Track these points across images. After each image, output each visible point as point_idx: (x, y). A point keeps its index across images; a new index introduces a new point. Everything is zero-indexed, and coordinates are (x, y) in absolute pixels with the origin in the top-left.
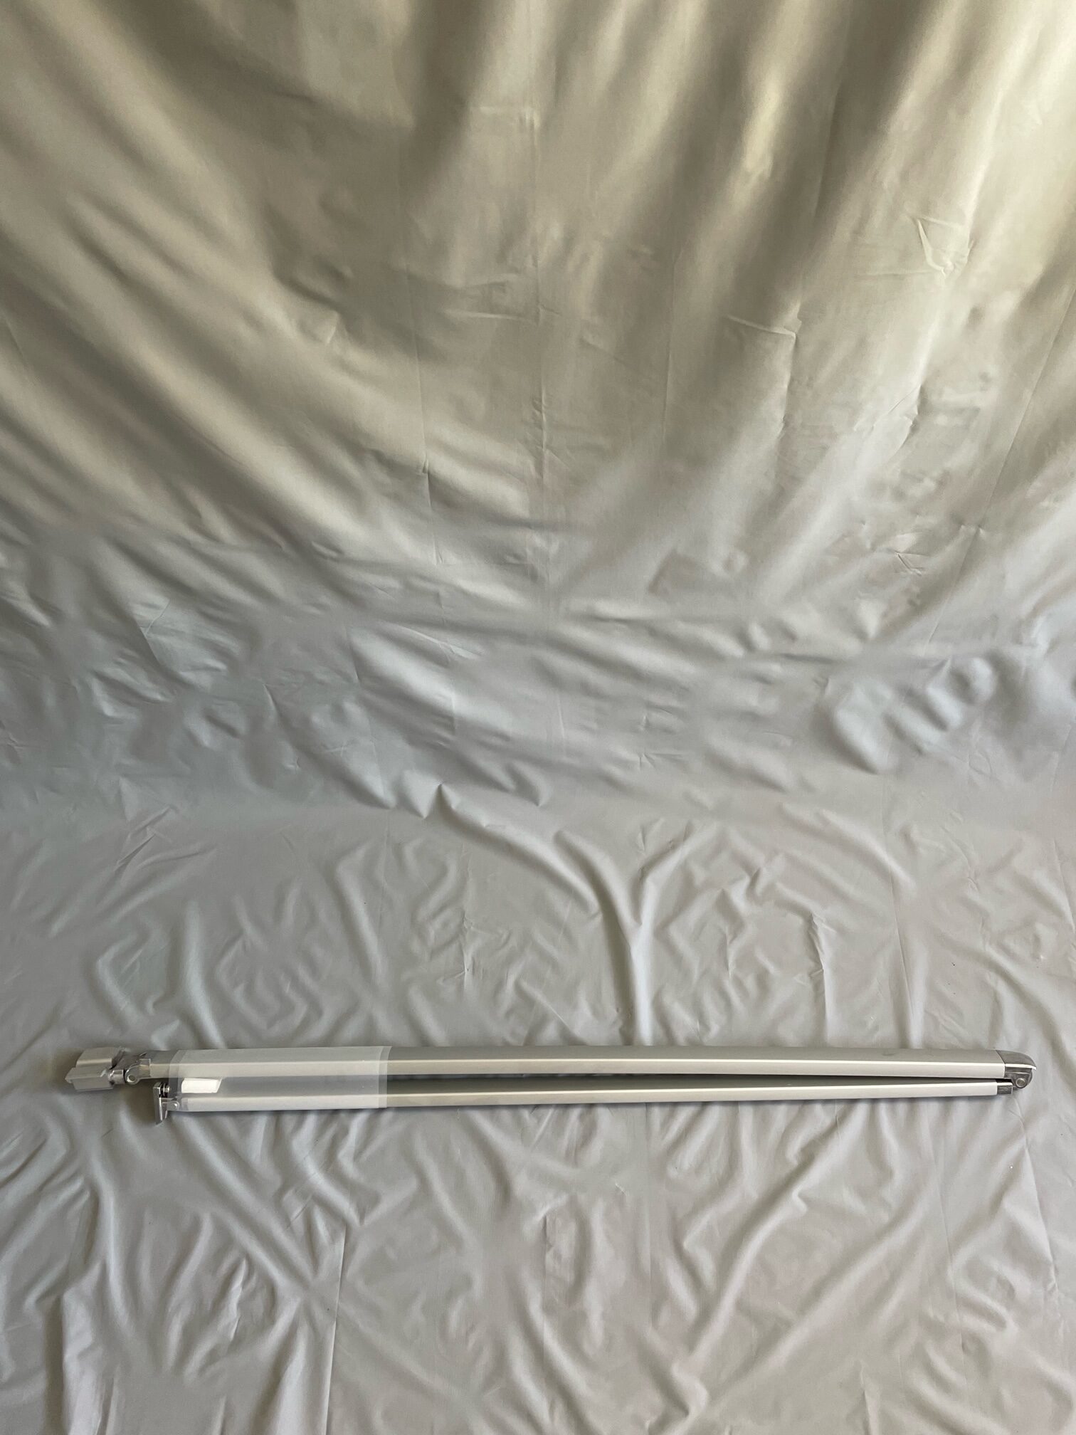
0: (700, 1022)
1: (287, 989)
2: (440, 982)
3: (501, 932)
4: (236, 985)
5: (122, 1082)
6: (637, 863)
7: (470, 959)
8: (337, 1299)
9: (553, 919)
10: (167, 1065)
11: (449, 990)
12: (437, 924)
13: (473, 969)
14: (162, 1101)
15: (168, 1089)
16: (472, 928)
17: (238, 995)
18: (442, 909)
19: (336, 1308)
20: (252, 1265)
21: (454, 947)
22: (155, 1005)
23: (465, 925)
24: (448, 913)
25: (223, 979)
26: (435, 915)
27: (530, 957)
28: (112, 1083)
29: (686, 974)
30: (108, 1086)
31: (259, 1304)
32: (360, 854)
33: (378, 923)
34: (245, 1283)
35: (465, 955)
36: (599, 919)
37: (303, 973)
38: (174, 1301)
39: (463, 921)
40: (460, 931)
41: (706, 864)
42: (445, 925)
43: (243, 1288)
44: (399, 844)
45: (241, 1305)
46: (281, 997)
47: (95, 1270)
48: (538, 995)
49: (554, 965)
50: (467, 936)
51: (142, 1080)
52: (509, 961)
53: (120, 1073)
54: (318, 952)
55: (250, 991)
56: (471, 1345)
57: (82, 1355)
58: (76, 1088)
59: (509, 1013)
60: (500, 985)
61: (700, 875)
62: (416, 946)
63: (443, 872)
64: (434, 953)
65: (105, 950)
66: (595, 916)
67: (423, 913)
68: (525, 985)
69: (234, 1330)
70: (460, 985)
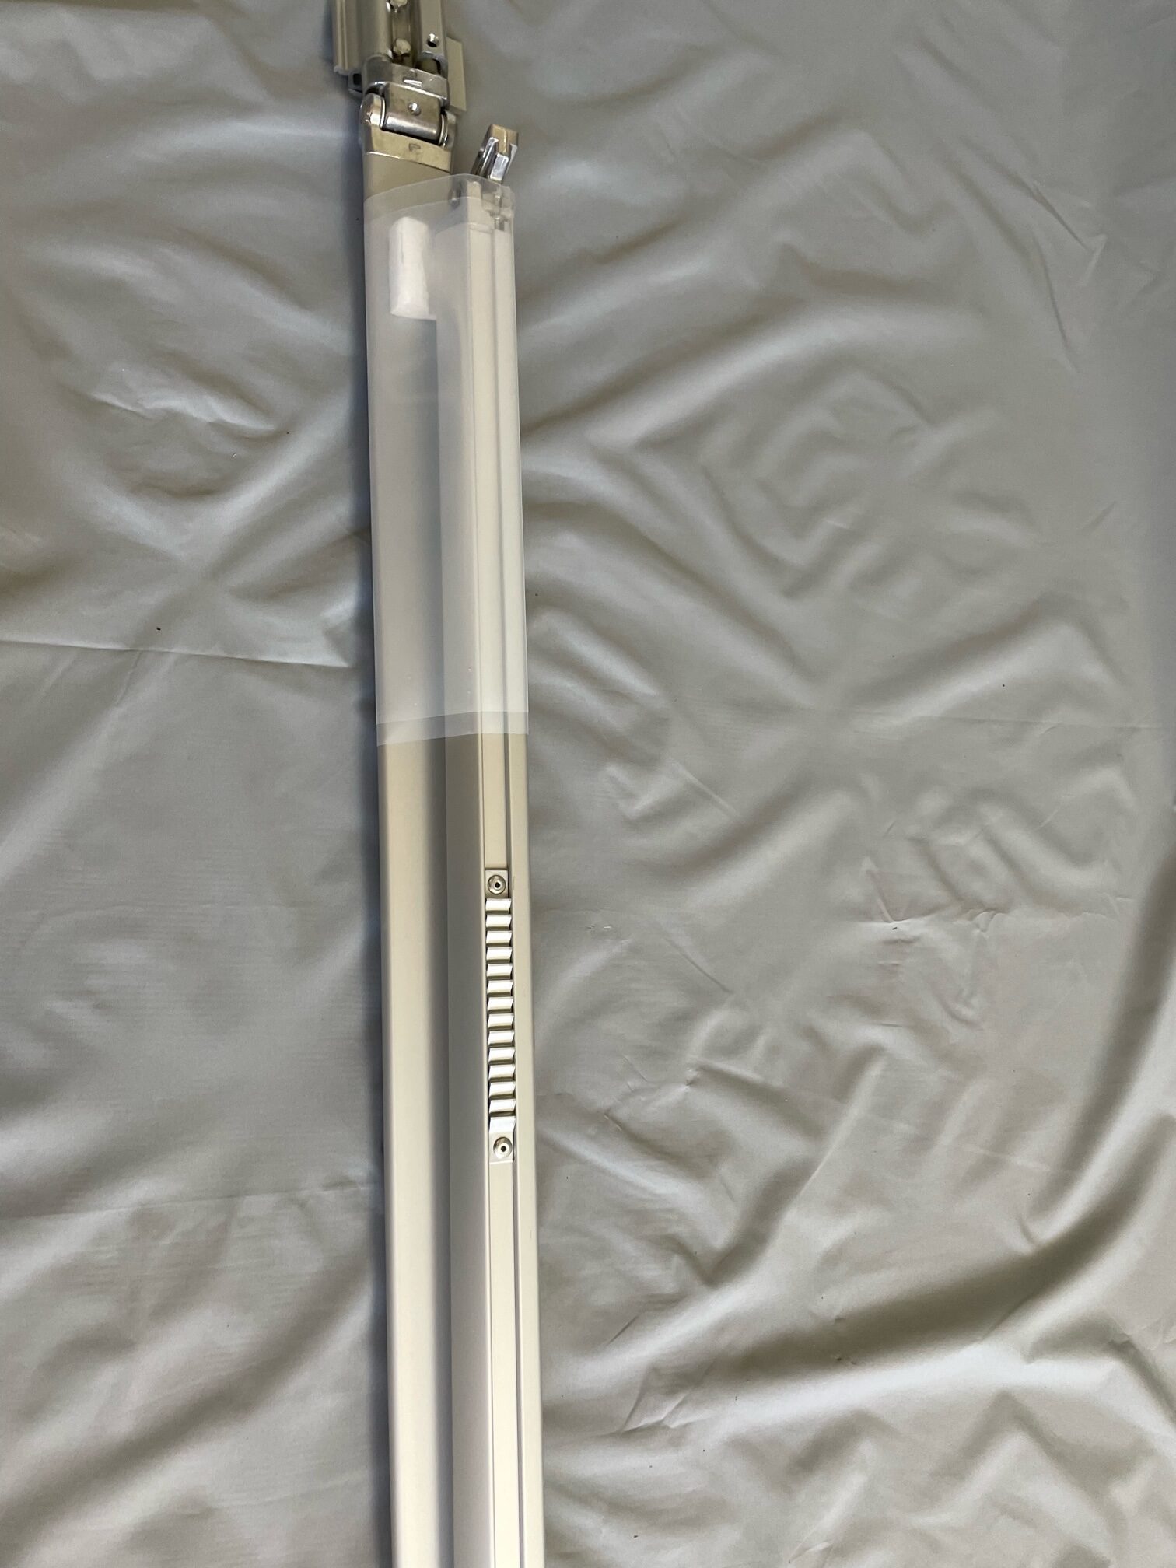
0: (827, 1550)
1: (833, 522)
2: (867, 864)
3: (975, 1001)
6: (1136, 1330)
7: (916, 933)
8: (179, 649)
9: (1007, 1135)
11: (851, 888)
12: (980, 852)
13: (895, 942)
16: (978, 931)
17: (813, 417)
18: (1008, 859)
19: (160, 649)
20: (267, 444)
21: (934, 892)
23: (982, 917)
24: (1000, 873)
25: (842, 388)
26: (995, 844)
27: (934, 1078)
29: (928, 1496)
31: (175, 461)
32: (1093, 671)
33: (968, 716)
34: (219, 427)
35: (921, 921)
36: (1023, 1248)
37: (862, 557)
38: (182, 260)
39: (988, 910)
40: (969, 905)
41: (1152, 1504)
42: (977, 869)
43: (212, 424)
44: (1119, 755)
45: (172, 418)
46: (818, 508)
47: (248, 89)
48: (858, 1107)
49: (922, 1142)
50: (962, 922)
52: (920, 1028)
54: (906, 587)
55: (821, 441)
56: (60, 1006)
57: (65, 48)
59: (812, 1034)
60: (872, 1009)
61: (1127, 1494)
62: (932, 803)
63: (1079, 858)
64: (921, 844)
66: (1026, 1234)
67: (995, 816)
68: (875, 1072)
69: (117, 403)
70: (866, 915)
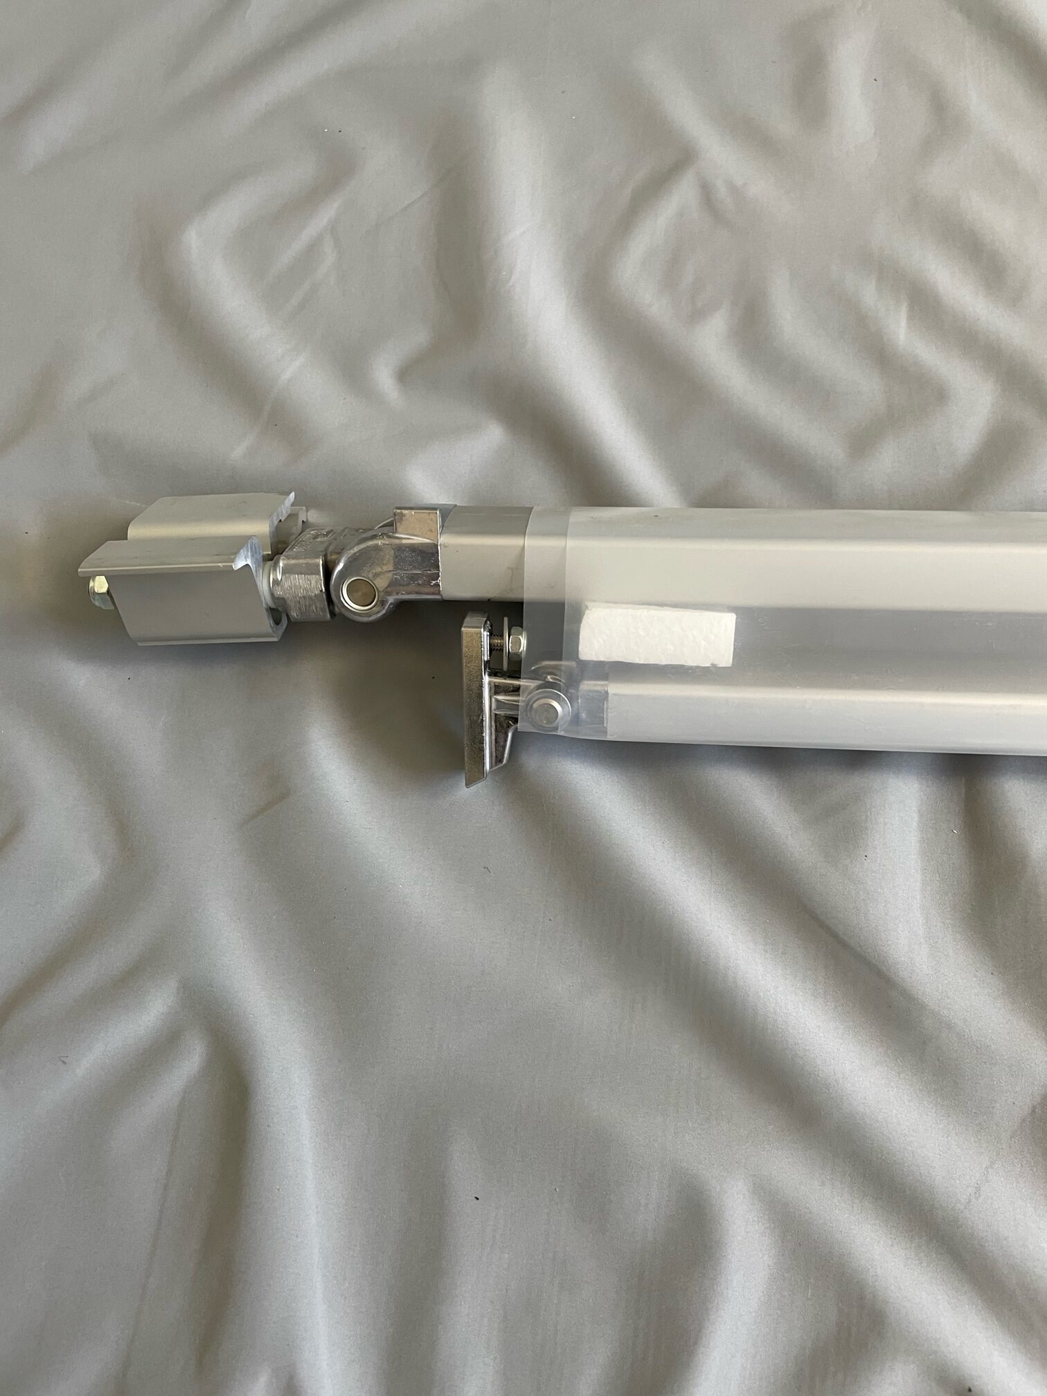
4: (697, 315)
5: (320, 611)
10: (510, 542)
14: (496, 689)
15: (524, 641)
22: (404, 375)
28: (277, 612)
30: (263, 628)
51: (402, 606)
53: (312, 570)
58: (133, 630)
65: (207, 200)
